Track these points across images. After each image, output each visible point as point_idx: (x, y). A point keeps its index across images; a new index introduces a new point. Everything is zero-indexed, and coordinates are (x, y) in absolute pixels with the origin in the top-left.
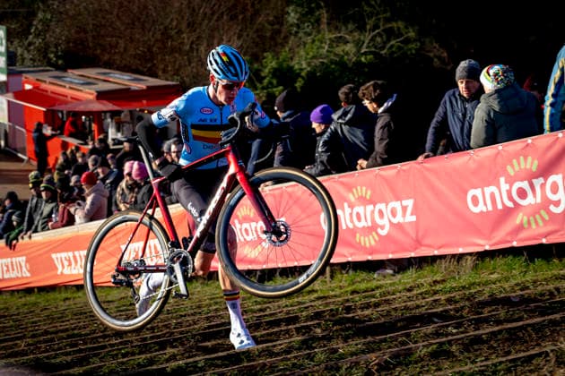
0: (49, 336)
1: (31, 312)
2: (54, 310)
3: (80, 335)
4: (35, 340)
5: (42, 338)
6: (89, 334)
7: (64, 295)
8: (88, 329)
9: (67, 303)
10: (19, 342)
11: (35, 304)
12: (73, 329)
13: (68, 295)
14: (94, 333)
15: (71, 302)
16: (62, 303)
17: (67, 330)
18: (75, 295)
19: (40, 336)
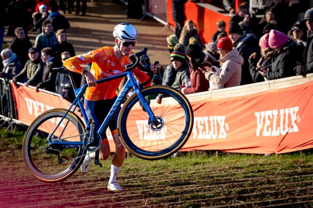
0: (173, 196)
1: (160, 174)
2: (183, 173)
3: (203, 197)
4: (159, 198)
5: (166, 198)
6: (214, 197)
7: (194, 160)
8: (213, 192)
9: (197, 167)
10: (143, 200)
11: (165, 167)
12: (198, 191)
13: (198, 160)
14: (218, 196)
15: (201, 167)
16: (192, 167)
17: (192, 191)
18: (206, 160)
19: (165, 195)
